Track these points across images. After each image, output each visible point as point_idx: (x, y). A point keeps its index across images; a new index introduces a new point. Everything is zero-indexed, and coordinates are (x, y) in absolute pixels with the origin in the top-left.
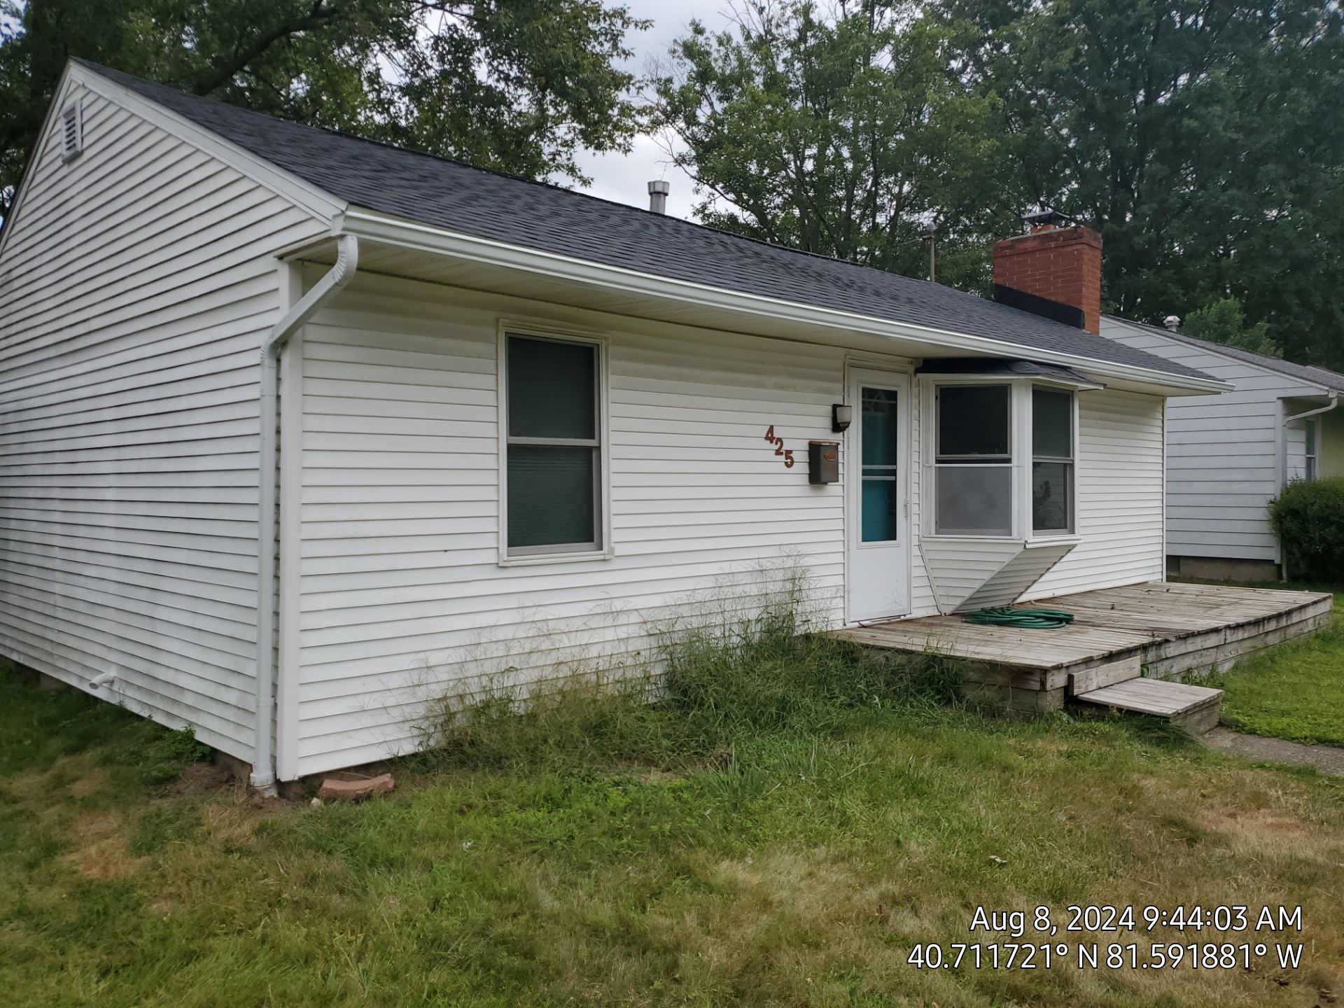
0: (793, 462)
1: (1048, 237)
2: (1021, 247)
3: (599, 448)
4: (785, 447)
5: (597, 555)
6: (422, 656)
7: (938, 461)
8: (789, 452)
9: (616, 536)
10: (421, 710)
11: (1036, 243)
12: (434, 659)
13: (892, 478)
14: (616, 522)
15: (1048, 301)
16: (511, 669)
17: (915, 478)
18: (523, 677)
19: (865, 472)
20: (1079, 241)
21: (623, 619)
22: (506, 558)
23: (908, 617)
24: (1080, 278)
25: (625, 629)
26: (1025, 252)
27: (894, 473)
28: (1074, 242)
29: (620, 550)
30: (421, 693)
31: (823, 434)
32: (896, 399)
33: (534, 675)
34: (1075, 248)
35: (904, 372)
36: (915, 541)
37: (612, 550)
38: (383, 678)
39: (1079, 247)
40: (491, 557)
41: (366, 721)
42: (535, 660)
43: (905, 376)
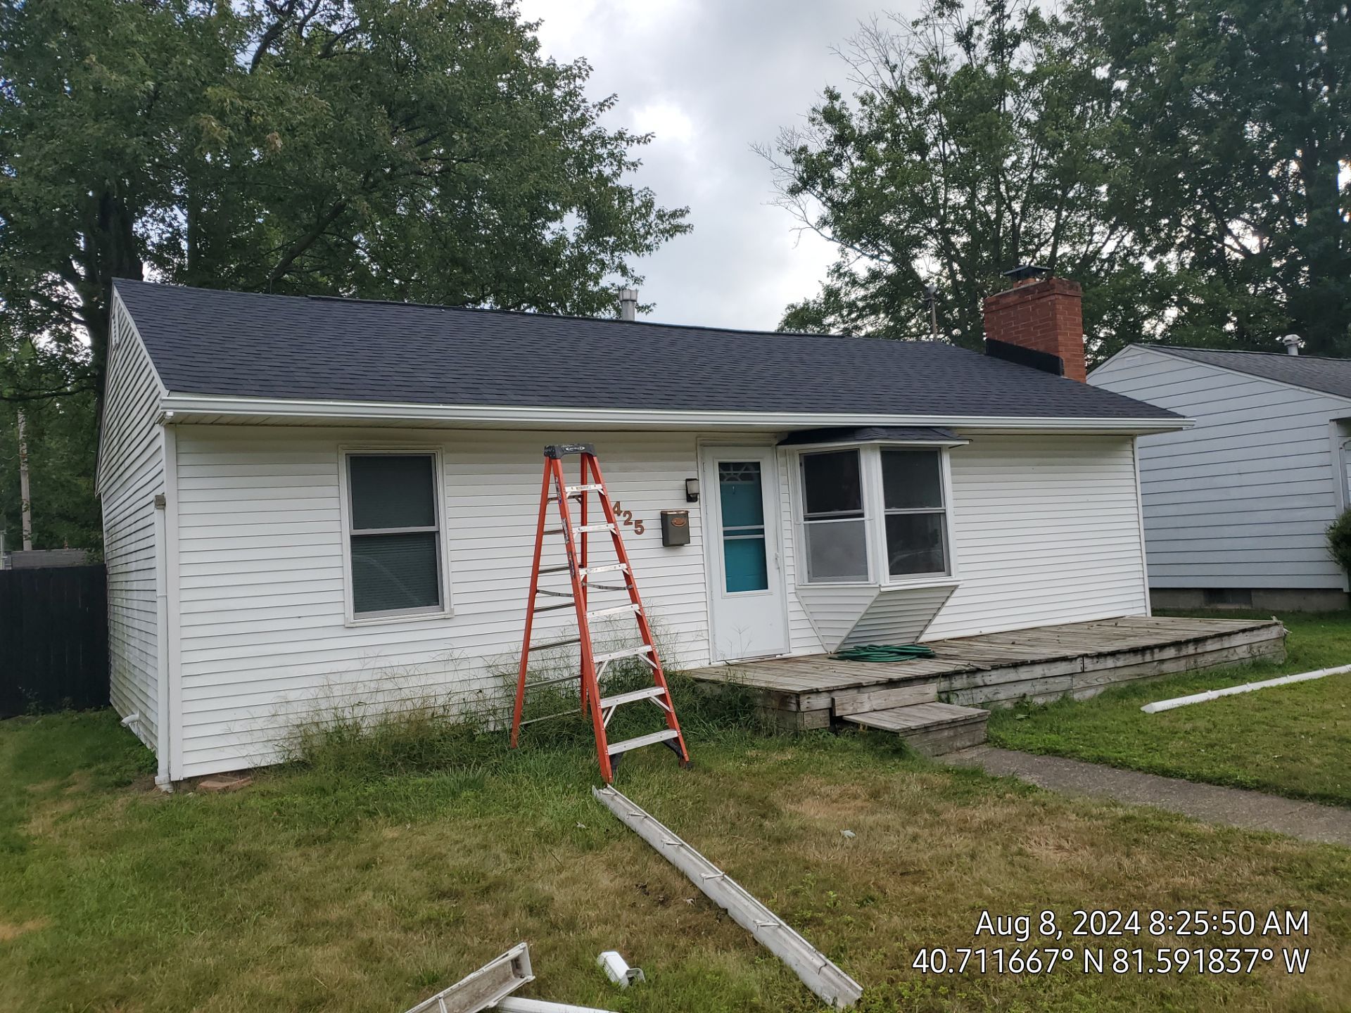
0: (643, 530)
1: (1026, 291)
2: (1004, 301)
3: (438, 532)
4: (633, 519)
5: (440, 615)
6: (282, 693)
7: (806, 519)
8: (638, 523)
9: (455, 600)
10: (284, 733)
11: (1016, 297)
12: (292, 696)
13: (760, 536)
14: (455, 589)
15: (1030, 351)
16: (359, 704)
17: (787, 534)
18: (371, 711)
19: (725, 533)
20: (1051, 292)
21: (464, 665)
22: (353, 621)
23: (784, 656)
24: (1055, 327)
25: (465, 672)
26: (1007, 307)
27: (762, 531)
28: (1047, 293)
29: (458, 610)
30: (281, 720)
31: (675, 503)
32: (759, 469)
33: (381, 708)
34: (1048, 299)
35: (769, 445)
36: (791, 589)
37: (452, 611)
38: (251, 709)
39: (1053, 298)
40: (339, 620)
41: (233, 740)
42: (380, 697)
43: (769, 448)
